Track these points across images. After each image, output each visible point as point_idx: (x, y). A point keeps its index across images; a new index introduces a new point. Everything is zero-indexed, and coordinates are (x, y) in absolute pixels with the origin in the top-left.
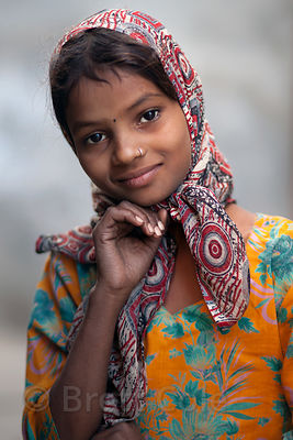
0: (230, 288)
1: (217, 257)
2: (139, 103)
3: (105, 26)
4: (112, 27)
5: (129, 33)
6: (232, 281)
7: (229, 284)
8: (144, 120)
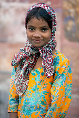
0: (51, 69)
1: (50, 62)
2: (44, 27)
3: (44, 8)
4: (45, 9)
5: (48, 12)
6: (52, 67)
7: (51, 68)
8: (43, 30)
